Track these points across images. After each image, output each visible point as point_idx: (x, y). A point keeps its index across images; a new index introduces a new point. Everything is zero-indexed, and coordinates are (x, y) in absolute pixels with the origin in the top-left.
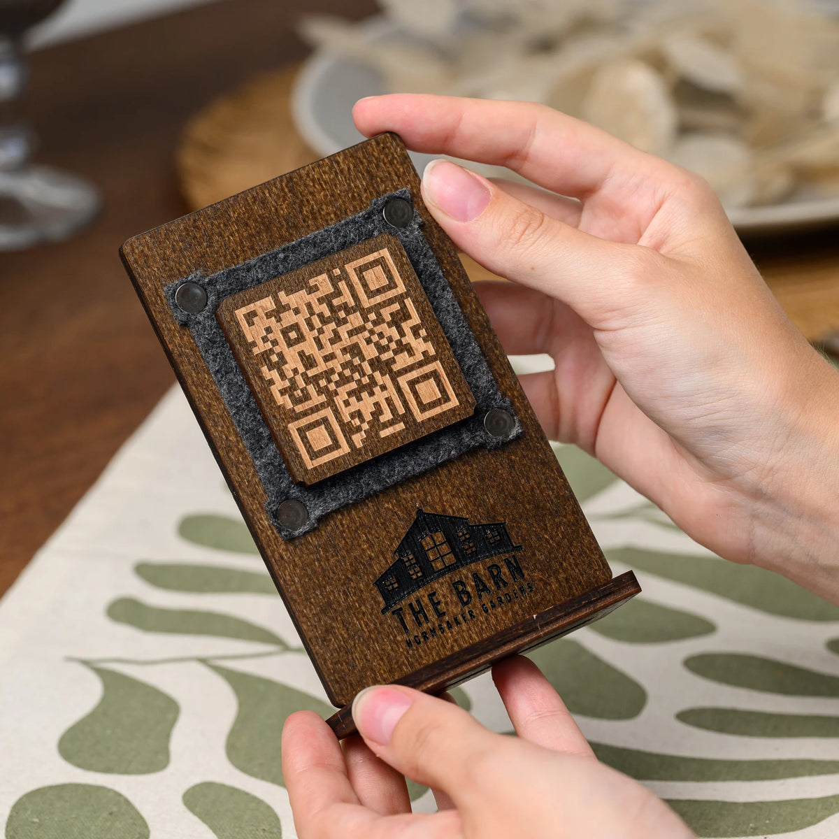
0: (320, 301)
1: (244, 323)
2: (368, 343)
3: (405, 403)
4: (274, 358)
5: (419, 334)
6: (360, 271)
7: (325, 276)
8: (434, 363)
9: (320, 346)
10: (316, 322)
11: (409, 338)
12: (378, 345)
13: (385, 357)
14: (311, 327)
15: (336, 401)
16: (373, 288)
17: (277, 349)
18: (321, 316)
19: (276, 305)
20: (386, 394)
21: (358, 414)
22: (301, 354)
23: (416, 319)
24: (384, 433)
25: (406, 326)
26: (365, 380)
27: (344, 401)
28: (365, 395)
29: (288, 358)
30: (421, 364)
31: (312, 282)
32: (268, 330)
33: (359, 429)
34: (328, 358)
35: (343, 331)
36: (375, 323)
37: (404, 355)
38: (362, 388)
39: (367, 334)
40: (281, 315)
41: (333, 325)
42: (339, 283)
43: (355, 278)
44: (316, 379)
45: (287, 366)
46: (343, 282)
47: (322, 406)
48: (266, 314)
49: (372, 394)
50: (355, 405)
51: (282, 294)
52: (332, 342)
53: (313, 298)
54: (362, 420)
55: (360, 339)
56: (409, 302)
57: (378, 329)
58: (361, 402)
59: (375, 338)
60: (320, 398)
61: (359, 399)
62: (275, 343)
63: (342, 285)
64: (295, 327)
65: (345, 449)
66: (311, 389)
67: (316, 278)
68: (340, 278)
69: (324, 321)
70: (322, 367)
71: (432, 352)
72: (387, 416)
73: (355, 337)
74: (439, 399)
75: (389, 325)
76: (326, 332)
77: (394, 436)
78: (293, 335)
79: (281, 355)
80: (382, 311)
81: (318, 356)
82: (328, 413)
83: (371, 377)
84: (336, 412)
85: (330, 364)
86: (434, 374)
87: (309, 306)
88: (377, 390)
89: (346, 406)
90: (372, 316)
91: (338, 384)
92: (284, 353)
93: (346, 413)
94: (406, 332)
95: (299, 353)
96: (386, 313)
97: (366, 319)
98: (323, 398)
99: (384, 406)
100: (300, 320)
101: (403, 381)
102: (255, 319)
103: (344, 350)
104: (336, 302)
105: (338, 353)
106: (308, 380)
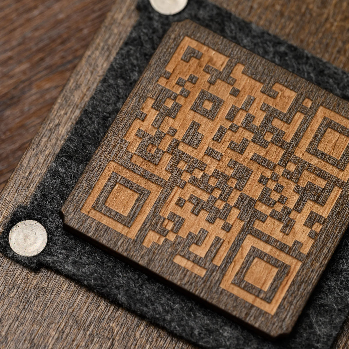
0: (265, 108)
1: (181, 52)
2: (260, 181)
3: (229, 260)
4: (170, 104)
5: (313, 225)
6: (329, 124)
7: (293, 95)
8: (294, 261)
9: (218, 139)
10: (240, 118)
11: (300, 219)
12: (266, 191)
13: (262, 208)
14: (230, 117)
15: (174, 191)
16: (321, 148)
17: (181, 101)
18: (250, 119)
19: (224, 69)
20: (222, 234)
21: (179, 223)
22: (195, 126)
23: (325, 212)
24: (178, 260)
25: (309, 206)
26: (220, 205)
27: (180, 199)
28: (204, 215)
29: (180, 115)
30: (282, 248)
31: (277, 87)
32: (193, 80)
33: (163, 233)
34: (210, 153)
35: (252, 150)
36: (288, 175)
37: (278, 226)
38: (209, 207)
39: (268, 174)
40: (219, 81)
41: (249, 136)
42: (298, 114)
43: (316, 124)
44: (179, 157)
45: (171, 121)
46: (303, 116)
47: (158, 181)
48: (207, 67)
49: (211, 221)
50: (186, 212)
51: (240, 68)
52: (232, 147)
53: (261, 99)
54: (175, 231)
55: (257, 171)
56: (336, 193)
57: (283, 181)
58: (193, 216)
59: (272, 185)
60: (164, 173)
61: (196, 213)
62: (186, 95)
63: (299, 118)
64: (218, 103)
65: (133, 233)
66: (167, 159)
67: (284, 88)
68: (302, 110)
69: (247, 125)
70: (198, 154)
71: (306, 250)
72: (201, 252)
73: (256, 165)
74: (260, 291)
75: (296, 191)
76: (237, 134)
77: (185, 271)
78: (208, 105)
79: (177, 108)
80: (306, 173)
81: (208, 142)
82: (155, 191)
83: (228, 209)
84: (162, 202)
85: (208, 160)
86: (284, 270)
87: (250, 102)
88: (220, 223)
89: (177, 204)
90: (292, 167)
91: (193, 181)
92: (183, 109)
93: (172, 207)
94: (304, 210)
95: (194, 123)
96: (307, 178)
97: (284, 162)
98: (167, 176)
99: (210, 241)
100: (230, 102)
101: (249, 242)
102: (193, 60)
103: (234, 164)
104: (276, 123)
105: (226, 160)
106: (173, 149)
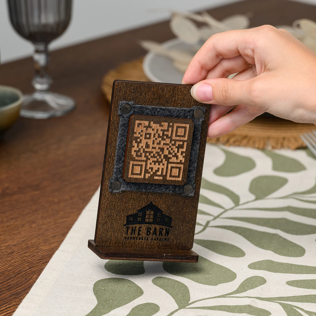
0: (161, 130)
1: (136, 125)
2: (167, 149)
3: (167, 172)
4: (139, 140)
5: (182, 155)
6: (178, 127)
7: (167, 124)
8: (181, 165)
9: (153, 143)
10: (157, 135)
11: (179, 154)
12: (169, 152)
13: (170, 156)
14: (154, 136)
15: (148, 161)
16: (178, 134)
17: (141, 138)
18: (159, 135)
19: (148, 125)
20: (163, 167)
21: (152, 169)
22: (147, 143)
23: (184, 150)
24: (156, 178)
25: (181, 150)
26: (160, 160)
27: (150, 163)
28: (157, 164)
29: (142, 142)
30: (178, 163)
31: (162, 123)
32: (142, 131)
33: (149, 173)
34: (153, 148)
35: (162, 142)
36: (173, 145)
37: (175, 158)
38: (157, 161)
39: (168, 147)
40: (148, 128)
41: (160, 139)
42: (170, 128)
43: (175, 129)
44: (147, 152)
45: (141, 144)
46: (171, 128)
47: (143, 161)
48: (144, 126)
49: (159, 164)
50: (153, 165)
51: (152, 122)
52: (157, 144)
53: (160, 128)
54: (152, 170)
55: (166, 147)
56: (186, 143)
57: (172, 147)
58: (155, 165)
59: (170, 149)
60: (144, 158)
61: (155, 164)
62: (141, 136)
63: (170, 129)
64: (150, 134)
65: (142, 177)
66: (143, 154)
67: (164, 123)
68: (171, 126)
69: (159, 136)
70: (150, 150)
71: (183, 161)
72: (159, 173)
73: (164, 146)
74: (177, 176)
75: (176, 147)
76: (157, 140)
77: (158, 180)
78: (148, 136)
79: (141, 140)
80: (177, 142)
81: (151, 146)
82: (144, 164)
83: (162, 160)
84: (146, 165)
85: (153, 150)
86: (180, 168)
87: (157, 130)
88: (161, 164)
89: (150, 164)
90: (173, 142)
91: (151, 157)
92: (142, 140)
93: (149, 166)
94: (179, 152)
95: (146, 142)
96: (177, 143)
97: (171, 142)
98: (145, 159)
99: (160, 170)
100: (153, 133)
101: (170, 166)
102: (140, 126)
103: (159, 148)
104: (165, 133)
105: (157, 148)
106: (144, 151)
